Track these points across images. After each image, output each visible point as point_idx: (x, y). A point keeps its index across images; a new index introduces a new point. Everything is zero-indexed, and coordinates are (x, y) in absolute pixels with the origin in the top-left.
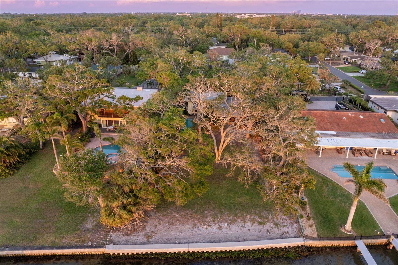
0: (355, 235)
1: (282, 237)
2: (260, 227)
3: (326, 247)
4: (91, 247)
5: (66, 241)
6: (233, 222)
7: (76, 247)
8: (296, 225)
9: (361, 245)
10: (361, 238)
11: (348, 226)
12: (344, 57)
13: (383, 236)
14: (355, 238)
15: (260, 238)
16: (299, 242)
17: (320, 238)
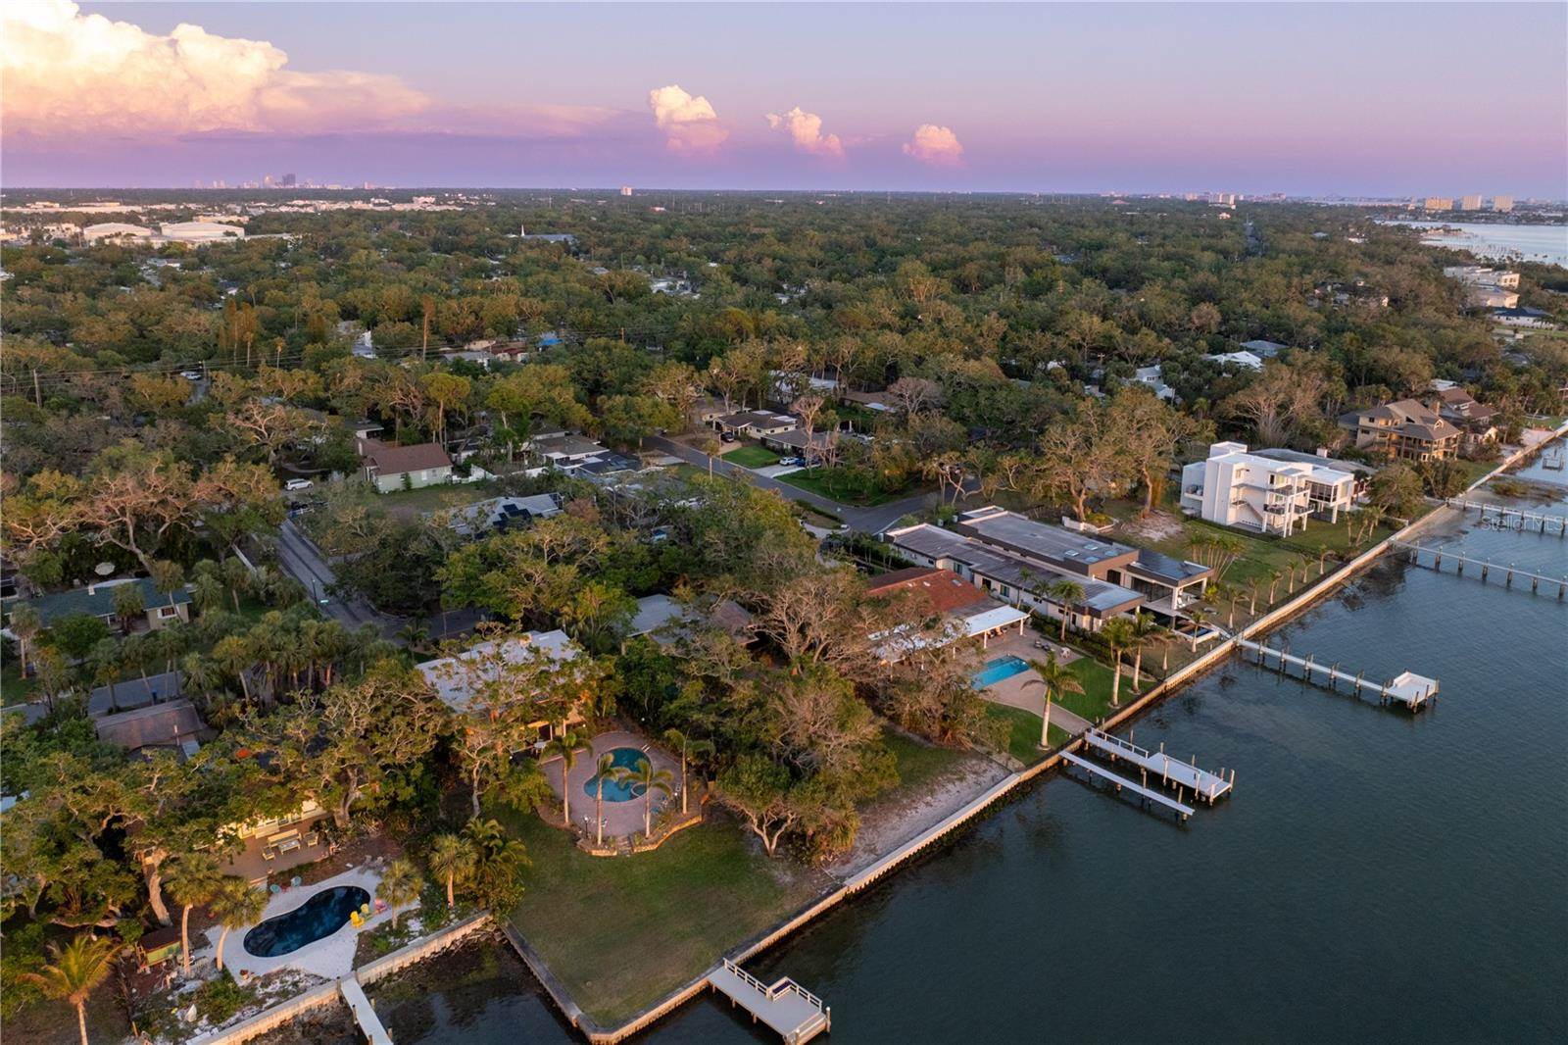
0: (1054, 748)
1: (995, 782)
2: (964, 784)
3: (1037, 775)
4: (829, 894)
5: (788, 907)
6: (932, 792)
7: (809, 907)
8: (994, 765)
9: (1066, 754)
10: (1062, 747)
11: (1044, 741)
12: (707, 418)
13: (1075, 738)
14: (1057, 751)
15: (978, 795)
16: (1013, 781)
17: (1030, 766)
